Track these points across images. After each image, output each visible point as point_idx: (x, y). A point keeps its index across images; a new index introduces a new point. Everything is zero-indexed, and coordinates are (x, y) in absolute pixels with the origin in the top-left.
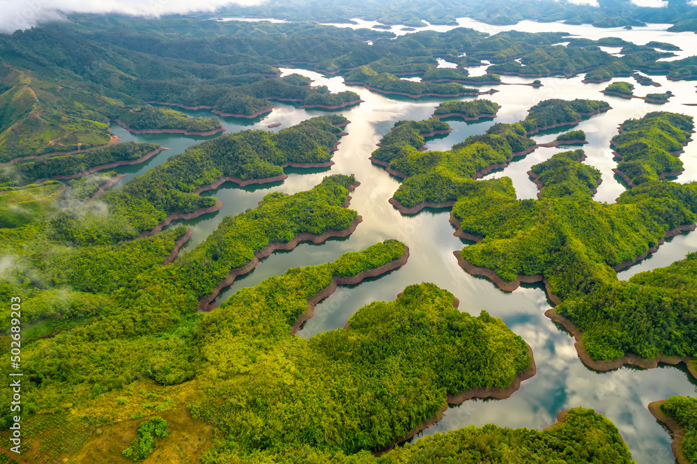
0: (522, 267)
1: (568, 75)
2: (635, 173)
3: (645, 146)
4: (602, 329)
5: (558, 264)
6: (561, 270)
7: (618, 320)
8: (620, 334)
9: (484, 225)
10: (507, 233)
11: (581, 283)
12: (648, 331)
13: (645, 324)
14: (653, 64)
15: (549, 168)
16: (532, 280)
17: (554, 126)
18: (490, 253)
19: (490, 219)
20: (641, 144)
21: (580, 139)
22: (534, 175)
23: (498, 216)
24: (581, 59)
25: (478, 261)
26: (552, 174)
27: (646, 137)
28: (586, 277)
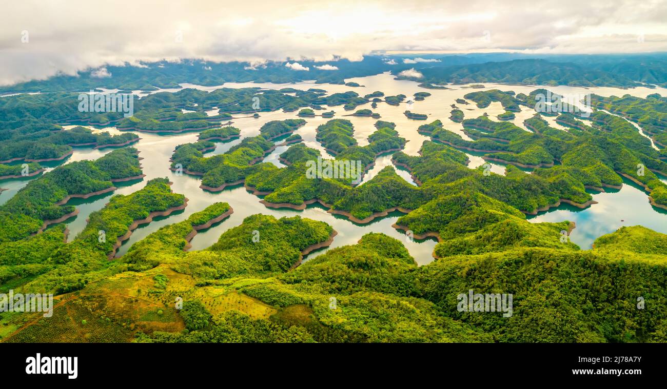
0: (304, 197)
1: (273, 109)
2: (337, 147)
3: (335, 135)
4: (357, 207)
5: (322, 190)
6: (325, 192)
7: (363, 200)
8: (367, 205)
9: (271, 184)
10: (287, 184)
11: (338, 193)
12: (378, 200)
13: (375, 198)
14: (318, 99)
15: (291, 153)
16: (311, 202)
17: (280, 135)
18: (283, 194)
19: (273, 180)
20: (333, 134)
21: (298, 138)
22: (283, 160)
23: (277, 178)
24: (276, 99)
25: (278, 200)
26: (294, 156)
27: (333, 131)
28: (340, 189)
